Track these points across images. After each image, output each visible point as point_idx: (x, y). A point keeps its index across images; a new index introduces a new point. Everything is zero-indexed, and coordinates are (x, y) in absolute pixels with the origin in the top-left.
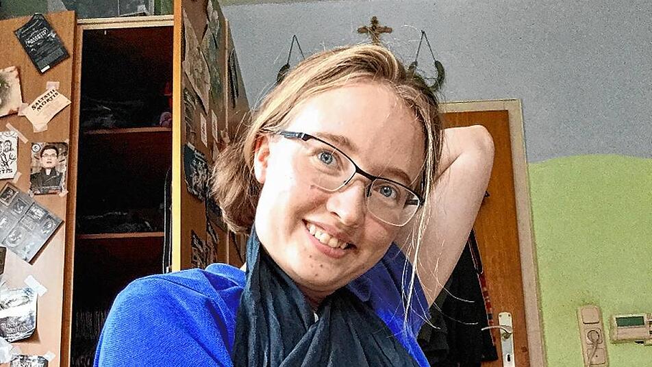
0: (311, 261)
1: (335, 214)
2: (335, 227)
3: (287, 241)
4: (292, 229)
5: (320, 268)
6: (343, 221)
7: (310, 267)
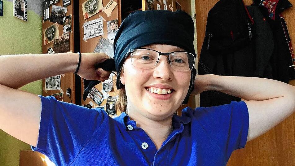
0: (156, 105)
1: (158, 78)
2: (161, 83)
3: (141, 100)
4: (142, 94)
5: (161, 107)
6: (163, 80)
7: (156, 108)
